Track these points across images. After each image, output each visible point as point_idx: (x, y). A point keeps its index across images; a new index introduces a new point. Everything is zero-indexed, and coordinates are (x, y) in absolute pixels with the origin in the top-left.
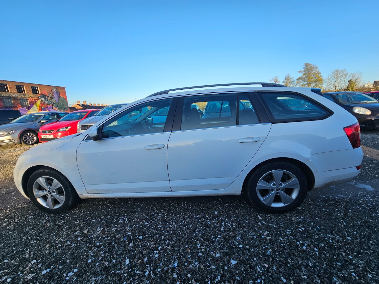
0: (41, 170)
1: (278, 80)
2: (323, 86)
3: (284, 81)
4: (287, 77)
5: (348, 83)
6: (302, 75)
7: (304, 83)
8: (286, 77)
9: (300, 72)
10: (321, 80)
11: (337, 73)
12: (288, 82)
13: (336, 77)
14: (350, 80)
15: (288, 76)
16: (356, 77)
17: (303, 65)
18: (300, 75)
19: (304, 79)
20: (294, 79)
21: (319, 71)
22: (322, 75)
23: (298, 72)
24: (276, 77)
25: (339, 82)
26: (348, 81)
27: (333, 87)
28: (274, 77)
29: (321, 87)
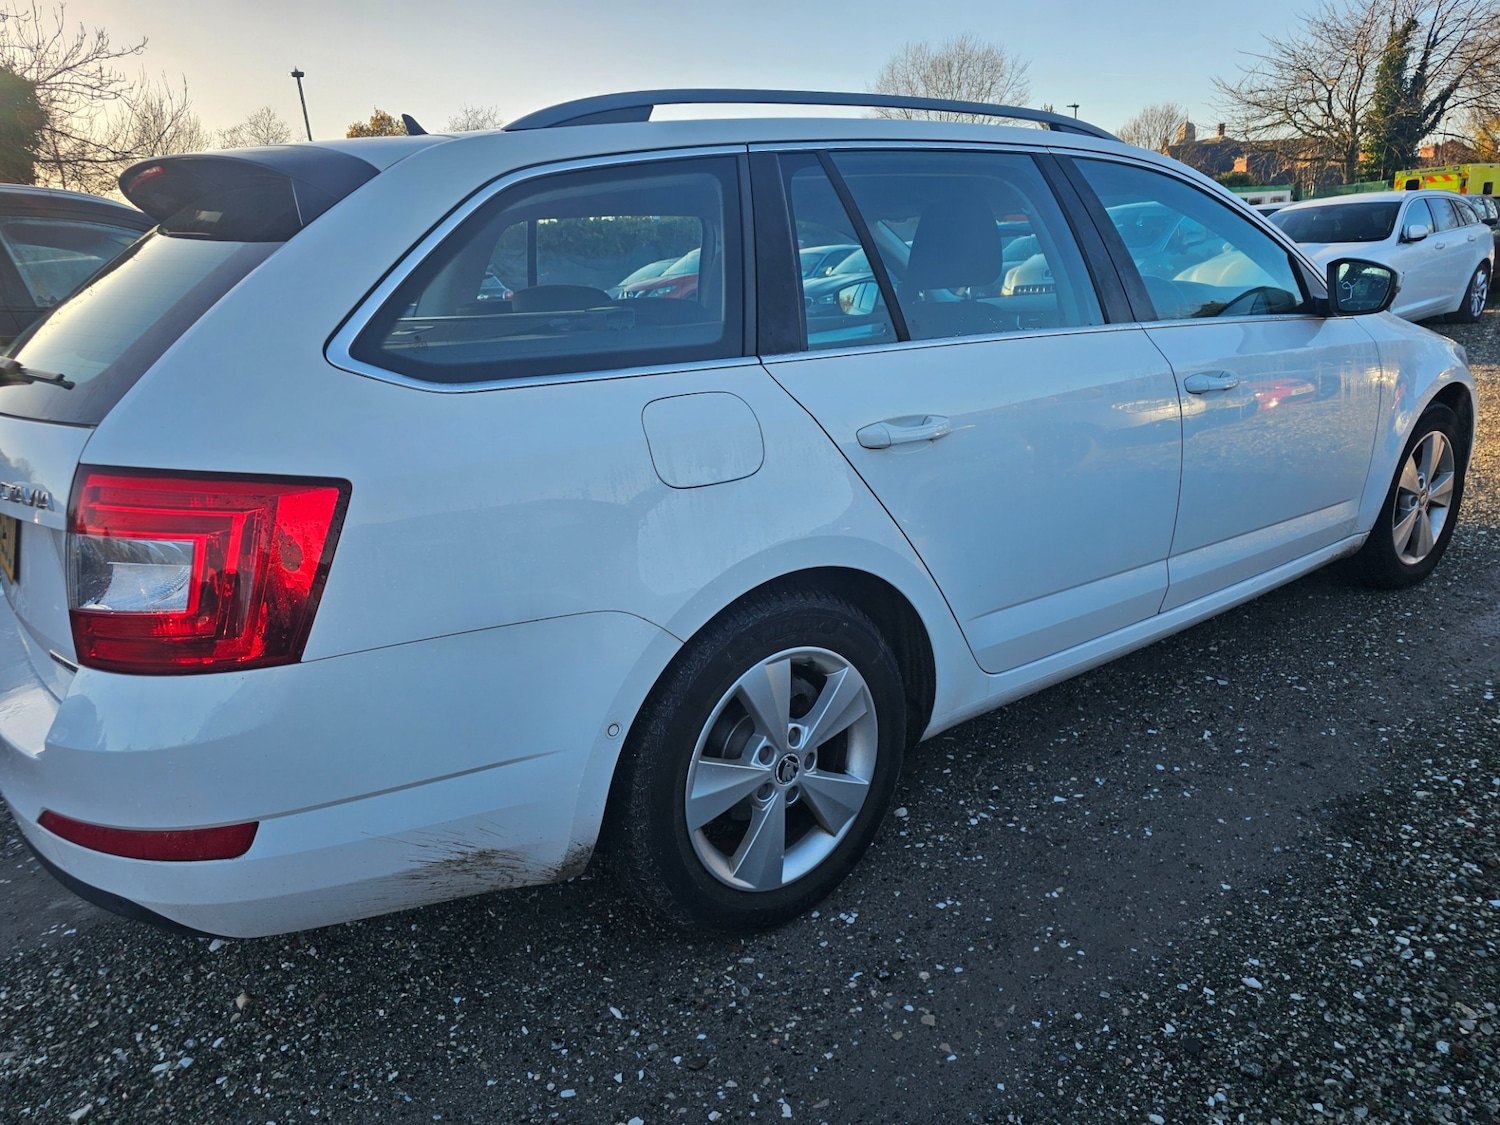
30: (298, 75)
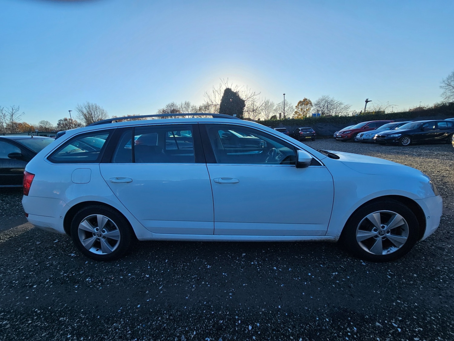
30: (284, 94)
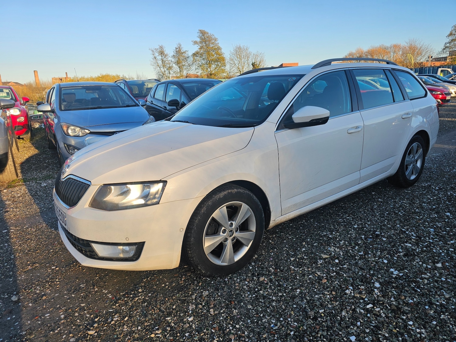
0: (225, 193)
1: (165, 53)
2: (225, 68)
3: (173, 56)
4: (178, 50)
5: (251, 66)
6: (198, 48)
7: (203, 62)
8: (176, 48)
9: (195, 43)
10: (223, 59)
11: (239, 52)
12: (181, 58)
13: (239, 56)
14: (253, 63)
15: (179, 48)
16: (259, 59)
17: (198, 31)
18: (196, 48)
19: (202, 55)
20: (188, 53)
21: (219, 45)
22: (223, 51)
23: (192, 43)
24: (161, 47)
25: (243, 64)
26: (252, 64)
27: (237, 72)
28: (158, 47)
29: (225, 70)
